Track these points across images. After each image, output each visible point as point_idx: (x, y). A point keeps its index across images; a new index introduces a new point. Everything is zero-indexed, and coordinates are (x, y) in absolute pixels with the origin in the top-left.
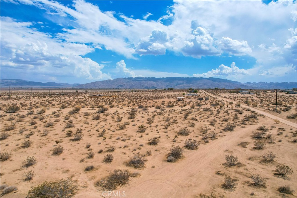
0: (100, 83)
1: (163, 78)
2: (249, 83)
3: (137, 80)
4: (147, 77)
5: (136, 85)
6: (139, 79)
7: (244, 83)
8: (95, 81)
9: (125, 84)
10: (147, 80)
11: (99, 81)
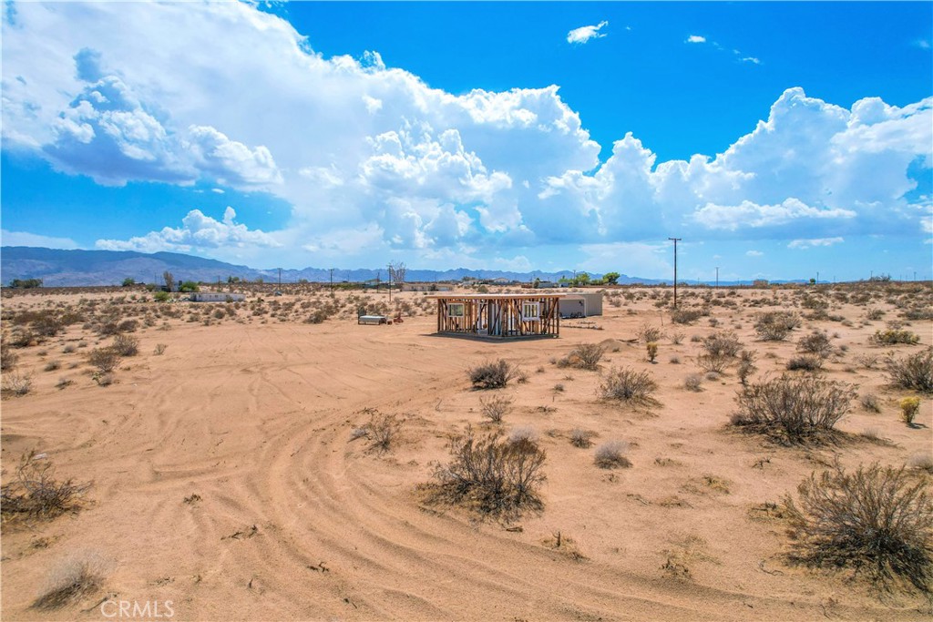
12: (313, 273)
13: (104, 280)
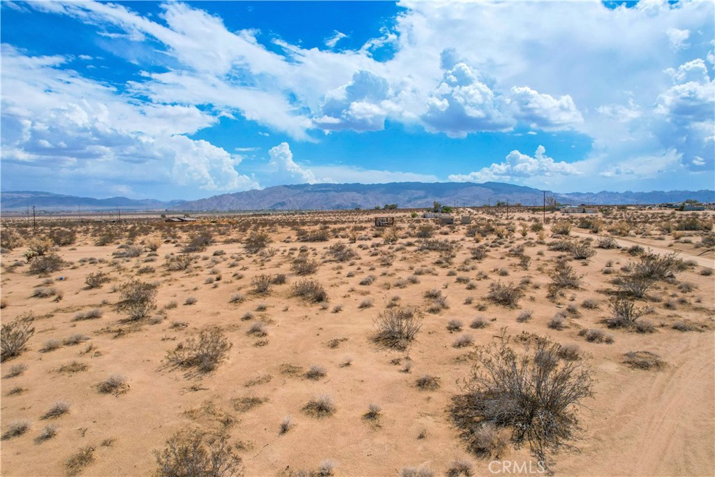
0: (233, 198)
1: (379, 186)
2: (578, 194)
3: (321, 191)
4: (343, 183)
5: (316, 201)
6: (324, 188)
7: (567, 194)
8: (221, 194)
9: (291, 199)
10: (341, 191)
11: (231, 193)
12: (607, 196)
13: (450, 203)
